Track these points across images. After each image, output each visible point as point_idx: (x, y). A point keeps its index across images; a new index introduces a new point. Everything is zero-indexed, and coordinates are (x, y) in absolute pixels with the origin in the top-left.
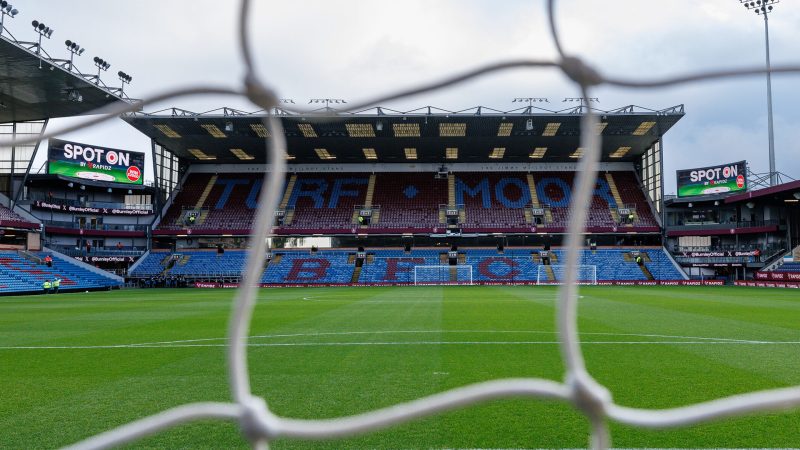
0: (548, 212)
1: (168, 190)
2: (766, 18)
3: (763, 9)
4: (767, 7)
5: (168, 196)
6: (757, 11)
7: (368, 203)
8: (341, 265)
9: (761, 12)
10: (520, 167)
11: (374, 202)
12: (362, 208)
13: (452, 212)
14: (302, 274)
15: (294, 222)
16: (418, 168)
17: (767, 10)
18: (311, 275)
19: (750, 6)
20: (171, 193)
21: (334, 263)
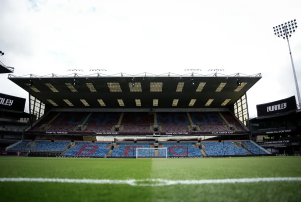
0: (198, 127)
1: (38, 116)
2: (288, 41)
3: (287, 36)
4: (288, 36)
5: (37, 118)
6: (284, 38)
7: (120, 123)
8: (103, 149)
9: (286, 38)
10: (183, 110)
11: (122, 122)
12: (116, 124)
13: (156, 126)
14: (84, 152)
15: (86, 129)
16: (142, 110)
17: (289, 37)
18: (87, 153)
19: (280, 36)
20: (39, 118)
21: (100, 148)
